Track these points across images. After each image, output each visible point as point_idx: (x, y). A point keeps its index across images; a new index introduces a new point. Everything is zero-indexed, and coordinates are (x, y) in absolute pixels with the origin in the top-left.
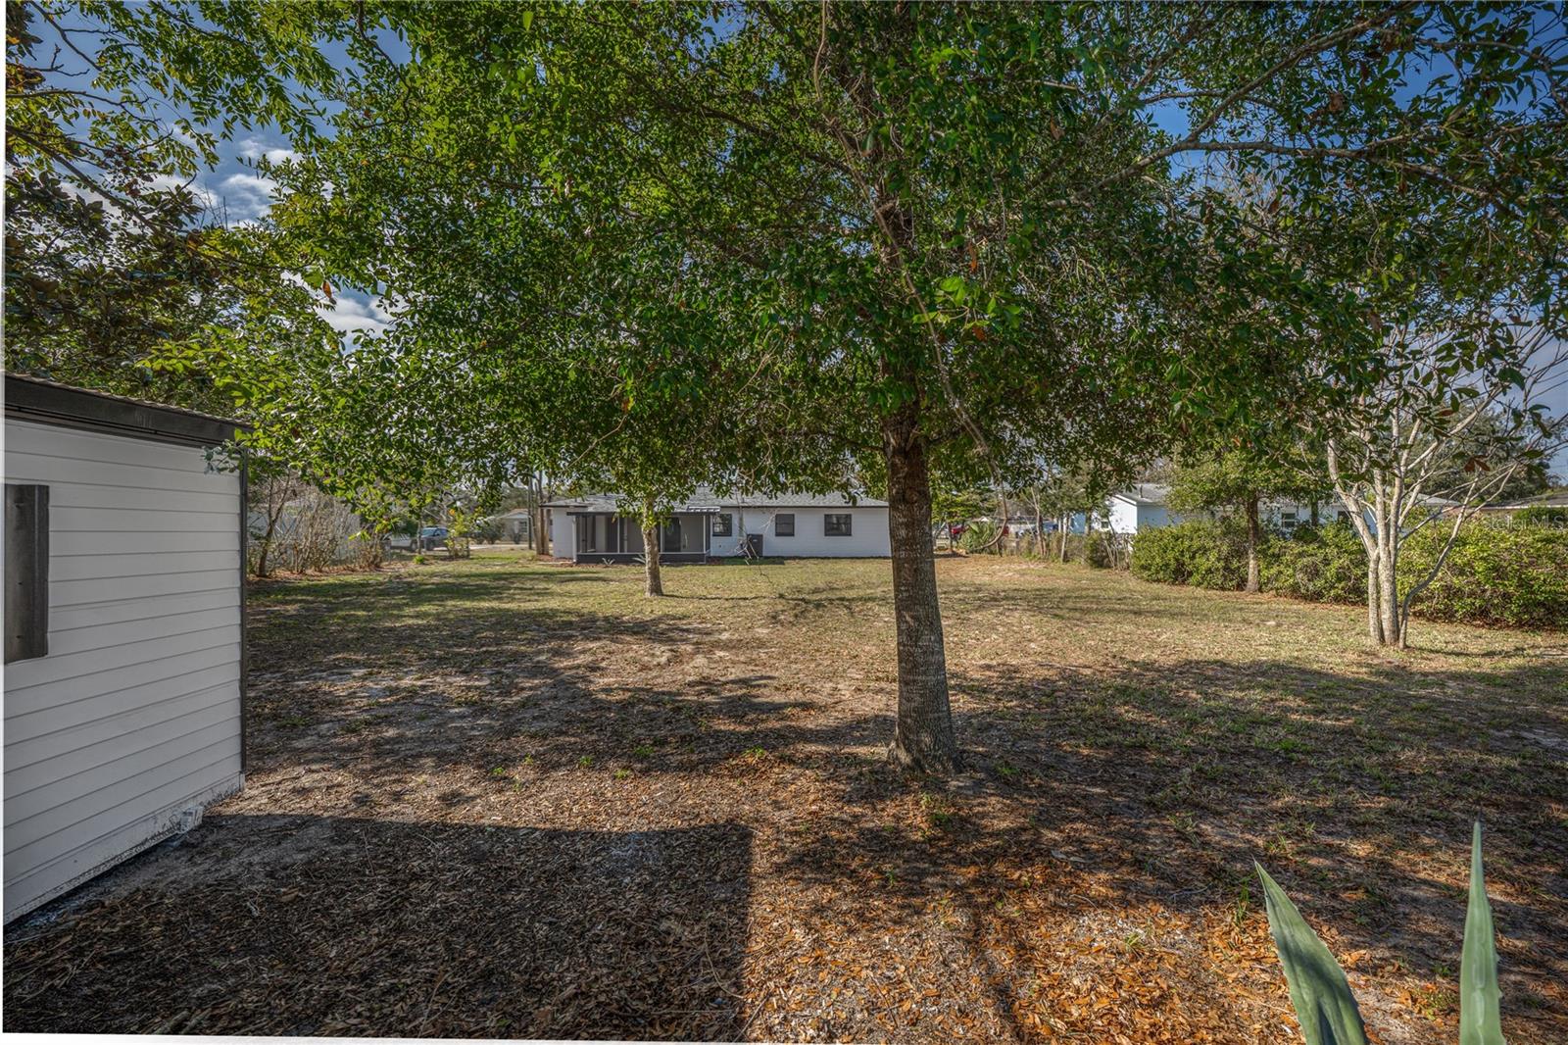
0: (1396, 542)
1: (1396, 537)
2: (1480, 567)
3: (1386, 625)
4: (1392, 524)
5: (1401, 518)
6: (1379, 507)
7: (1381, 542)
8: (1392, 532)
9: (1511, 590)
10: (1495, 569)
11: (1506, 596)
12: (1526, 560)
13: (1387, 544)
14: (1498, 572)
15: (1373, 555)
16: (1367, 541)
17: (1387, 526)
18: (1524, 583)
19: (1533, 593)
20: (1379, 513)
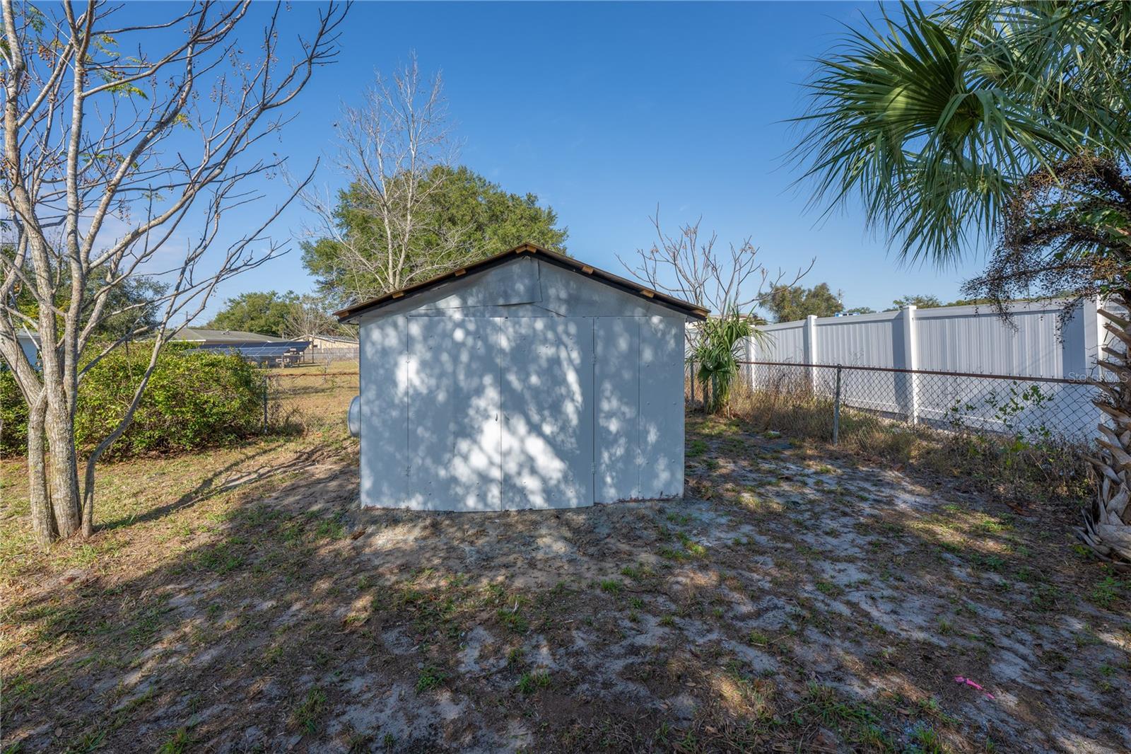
0: (74, 377)
1: (75, 369)
2: (160, 396)
3: (61, 510)
4: (68, 348)
5: (80, 341)
6: (45, 321)
7: (49, 377)
8: (68, 361)
9: (188, 416)
10: (174, 397)
11: (184, 424)
12: (197, 384)
13: (60, 382)
14: (176, 398)
15: (34, 398)
16: (24, 378)
17: (59, 353)
18: (199, 408)
19: (205, 416)
20: (45, 333)
